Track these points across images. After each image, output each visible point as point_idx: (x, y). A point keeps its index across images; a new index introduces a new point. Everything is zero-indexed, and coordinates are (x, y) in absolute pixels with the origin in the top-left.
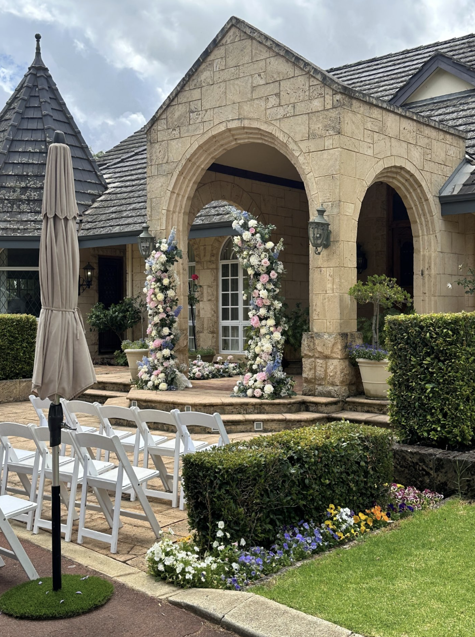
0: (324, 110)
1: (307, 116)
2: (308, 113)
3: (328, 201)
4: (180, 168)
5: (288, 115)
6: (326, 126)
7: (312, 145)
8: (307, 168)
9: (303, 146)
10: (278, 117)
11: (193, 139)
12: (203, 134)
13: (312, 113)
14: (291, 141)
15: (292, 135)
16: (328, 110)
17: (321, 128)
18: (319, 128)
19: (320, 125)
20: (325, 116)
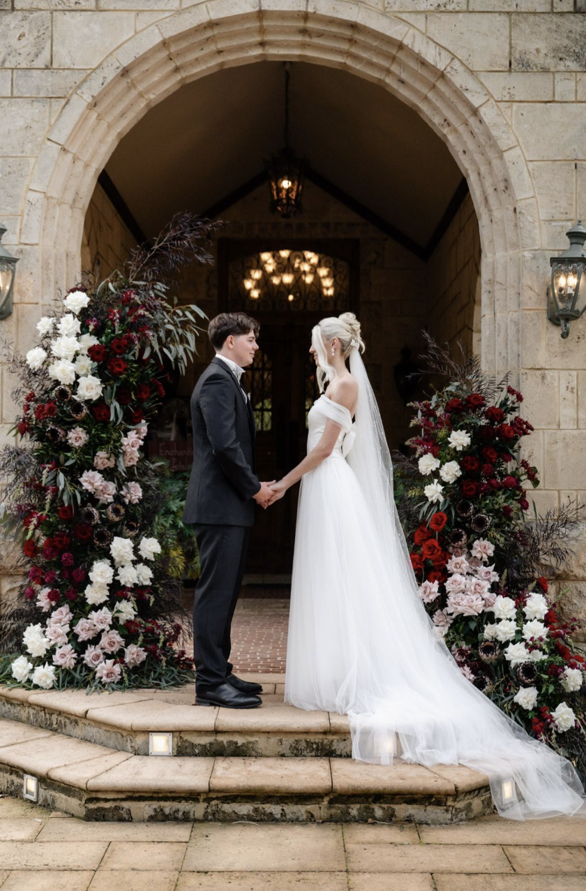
0: (552, 12)
1: (504, 18)
2: (508, 13)
3: (564, 217)
4: (94, 87)
5: (450, 7)
6: (556, 50)
7: (521, 85)
8: (504, 136)
9: (497, 84)
10: (422, 7)
11: (145, 19)
12: (179, 12)
13: (518, 13)
14: (461, 69)
15: (461, 54)
16: (562, 14)
17: (544, 51)
18: (538, 51)
19: (542, 45)
20: (554, 27)
